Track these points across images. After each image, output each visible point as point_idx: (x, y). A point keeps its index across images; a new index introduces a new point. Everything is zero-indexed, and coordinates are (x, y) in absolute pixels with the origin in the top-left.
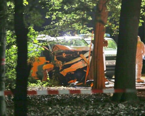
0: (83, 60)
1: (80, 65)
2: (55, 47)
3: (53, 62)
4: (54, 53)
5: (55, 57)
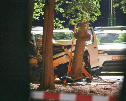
0: (67, 54)
1: (64, 60)
2: (39, 41)
3: (36, 57)
4: (37, 47)
5: (38, 52)
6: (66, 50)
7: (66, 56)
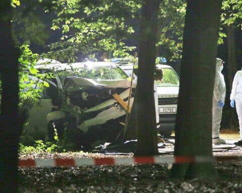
4: (66, 92)
5: (68, 99)
6: (115, 96)
7: (117, 106)
